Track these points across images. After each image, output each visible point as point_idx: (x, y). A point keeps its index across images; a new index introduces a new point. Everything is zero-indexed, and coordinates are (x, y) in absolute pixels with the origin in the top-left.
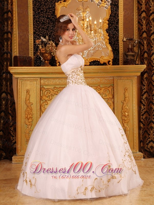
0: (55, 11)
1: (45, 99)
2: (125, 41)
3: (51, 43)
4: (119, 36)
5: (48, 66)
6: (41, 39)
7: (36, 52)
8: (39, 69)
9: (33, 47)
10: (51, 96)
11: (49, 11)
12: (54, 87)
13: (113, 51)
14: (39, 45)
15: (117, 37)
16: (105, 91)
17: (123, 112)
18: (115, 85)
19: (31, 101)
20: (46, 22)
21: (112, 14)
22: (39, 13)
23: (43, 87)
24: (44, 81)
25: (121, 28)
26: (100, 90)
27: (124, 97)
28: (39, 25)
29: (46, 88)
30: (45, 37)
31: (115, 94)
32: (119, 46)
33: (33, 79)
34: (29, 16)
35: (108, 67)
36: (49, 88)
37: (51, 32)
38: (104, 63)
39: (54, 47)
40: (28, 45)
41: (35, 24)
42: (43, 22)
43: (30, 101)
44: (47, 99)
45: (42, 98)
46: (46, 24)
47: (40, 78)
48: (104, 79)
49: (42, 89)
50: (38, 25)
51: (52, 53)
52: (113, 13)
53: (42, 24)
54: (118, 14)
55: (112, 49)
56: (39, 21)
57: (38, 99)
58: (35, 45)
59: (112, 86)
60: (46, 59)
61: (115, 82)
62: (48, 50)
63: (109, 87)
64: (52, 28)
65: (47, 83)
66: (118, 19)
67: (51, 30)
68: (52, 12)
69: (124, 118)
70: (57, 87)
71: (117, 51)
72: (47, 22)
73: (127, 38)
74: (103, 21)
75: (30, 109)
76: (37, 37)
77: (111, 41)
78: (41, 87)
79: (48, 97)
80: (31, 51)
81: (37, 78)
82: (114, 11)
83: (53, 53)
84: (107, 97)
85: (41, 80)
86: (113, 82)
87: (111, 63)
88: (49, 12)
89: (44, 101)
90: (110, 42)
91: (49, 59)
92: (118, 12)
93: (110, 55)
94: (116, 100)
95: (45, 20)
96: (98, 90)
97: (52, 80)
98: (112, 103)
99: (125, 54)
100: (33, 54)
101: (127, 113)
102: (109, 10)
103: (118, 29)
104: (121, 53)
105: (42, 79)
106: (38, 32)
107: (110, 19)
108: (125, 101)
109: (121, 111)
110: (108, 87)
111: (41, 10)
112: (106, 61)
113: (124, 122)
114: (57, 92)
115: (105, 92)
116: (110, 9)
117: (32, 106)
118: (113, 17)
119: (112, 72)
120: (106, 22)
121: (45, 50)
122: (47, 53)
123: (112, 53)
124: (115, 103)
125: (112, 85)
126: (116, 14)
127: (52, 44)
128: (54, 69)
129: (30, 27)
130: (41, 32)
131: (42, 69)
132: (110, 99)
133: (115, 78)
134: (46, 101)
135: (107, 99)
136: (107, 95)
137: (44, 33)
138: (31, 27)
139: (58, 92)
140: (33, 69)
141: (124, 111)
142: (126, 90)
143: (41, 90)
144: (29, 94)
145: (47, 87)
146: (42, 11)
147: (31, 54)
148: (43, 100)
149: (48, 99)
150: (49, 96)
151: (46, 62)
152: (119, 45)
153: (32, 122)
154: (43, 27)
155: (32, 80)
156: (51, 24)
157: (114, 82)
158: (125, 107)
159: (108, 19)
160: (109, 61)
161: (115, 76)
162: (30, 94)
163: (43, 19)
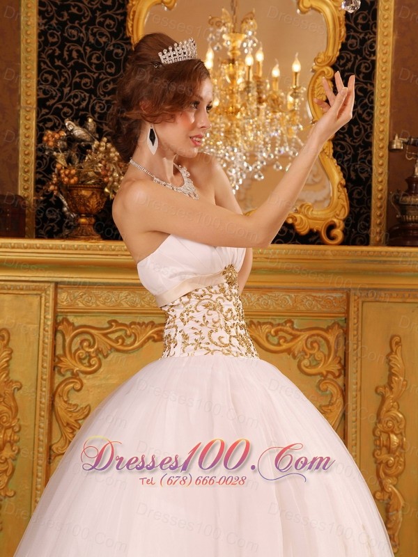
0: (124, 21)
1: (73, 370)
2: (397, 150)
3: (102, 149)
4: (372, 128)
5: (88, 237)
6: (64, 126)
7: (44, 176)
8: (51, 248)
9: (32, 158)
10: (97, 355)
11: (102, 20)
12: (110, 322)
13: (346, 186)
14: (55, 153)
15: (366, 130)
16: (312, 343)
17: (381, 431)
18: (352, 321)
19: (13, 376)
20: (91, 64)
21: (350, 42)
22: (62, 25)
23: (67, 321)
24: (69, 294)
25: (384, 97)
26: (292, 340)
27: (388, 373)
28: (61, 74)
29: (76, 324)
30: (82, 124)
31: (351, 358)
32: (371, 169)
33: (28, 289)
34: (23, 37)
35: (330, 252)
36: (90, 324)
37: (107, 102)
38: (311, 231)
39: (115, 164)
40: (16, 150)
41: (43, 66)
42: (76, 63)
43: (10, 375)
44: (79, 367)
45: (59, 363)
46: (90, 71)
47: (57, 284)
48: (310, 295)
49: (60, 328)
50: (56, 72)
51: (105, 185)
52: (354, 37)
53: (73, 69)
54: (375, 42)
55: (344, 176)
56: (61, 55)
57: (42, 366)
58: (40, 150)
59: (338, 324)
60: (83, 208)
61: (353, 309)
62: (91, 174)
63: (327, 330)
64: (110, 87)
65: (81, 305)
66: (374, 63)
67: (109, 94)
68: (112, 23)
69: (384, 456)
70: (120, 322)
71: (364, 188)
72: (94, 61)
73: (406, 140)
74: (315, 67)
75: (10, 408)
76: (50, 120)
77: (343, 147)
78: (60, 318)
79: (84, 359)
80: (26, 172)
81: (42, 284)
82: (356, 31)
83: (109, 189)
84: (321, 368)
85: (59, 290)
86: (343, 310)
87: (338, 232)
88: (104, 21)
89: (68, 375)
90: (338, 149)
91: (95, 212)
92: (375, 33)
93: (337, 204)
94: (354, 381)
95: (86, 53)
96: (286, 341)
97: (105, 293)
98: (340, 393)
99: (397, 202)
100: (32, 184)
101: (396, 435)
102: (340, 25)
103: (372, 102)
104: (379, 196)
105: (62, 288)
106: (57, 98)
107: (342, 62)
108: (391, 388)
109: (372, 426)
110: (325, 327)
111: (69, 14)
112: (320, 226)
113: (386, 474)
114: (120, 341)
115: (313, 348)
116: (343, 23)
117: (17, 395)
118: (352, 52)
119: (345, 273)
120: (324, 72)
121: (78, 174)
122: (86, 188)
123: (344, 194)
124: (351, 394)
125: (341, 323)
126: (363, 41)
127: (107, 151)
128: (114, 250)
129: (23, 81)
130: (69, 99)
131: (64, 249)
132: (330, 376)
133: (355, 295)
134: (75, 375)
135: (319, 378)
136: (321, 360)
137: (79, 104)
138: (27, 78)
139: (124, 340)
140: (26, 248)
141: (386, 429)
142: (397, 343)
143: (55, 331)
144: (6, 346)
145: (84, 318)
146: (73, 18)
147: (25, 187)
148: (62, 370)
149: (83, 368)
150: (90, 357)
151: (83, 220)
152: (370, 162)
153: (15, 460)
154: (78, 80)
155: (22, 289)
156: (109, 70)
157: (347, 311)
158: (388, 411)
159: (334, 59)
160: (331, 227)
161: (355, 289)
162: (11, 345)
163: (78, 51)
